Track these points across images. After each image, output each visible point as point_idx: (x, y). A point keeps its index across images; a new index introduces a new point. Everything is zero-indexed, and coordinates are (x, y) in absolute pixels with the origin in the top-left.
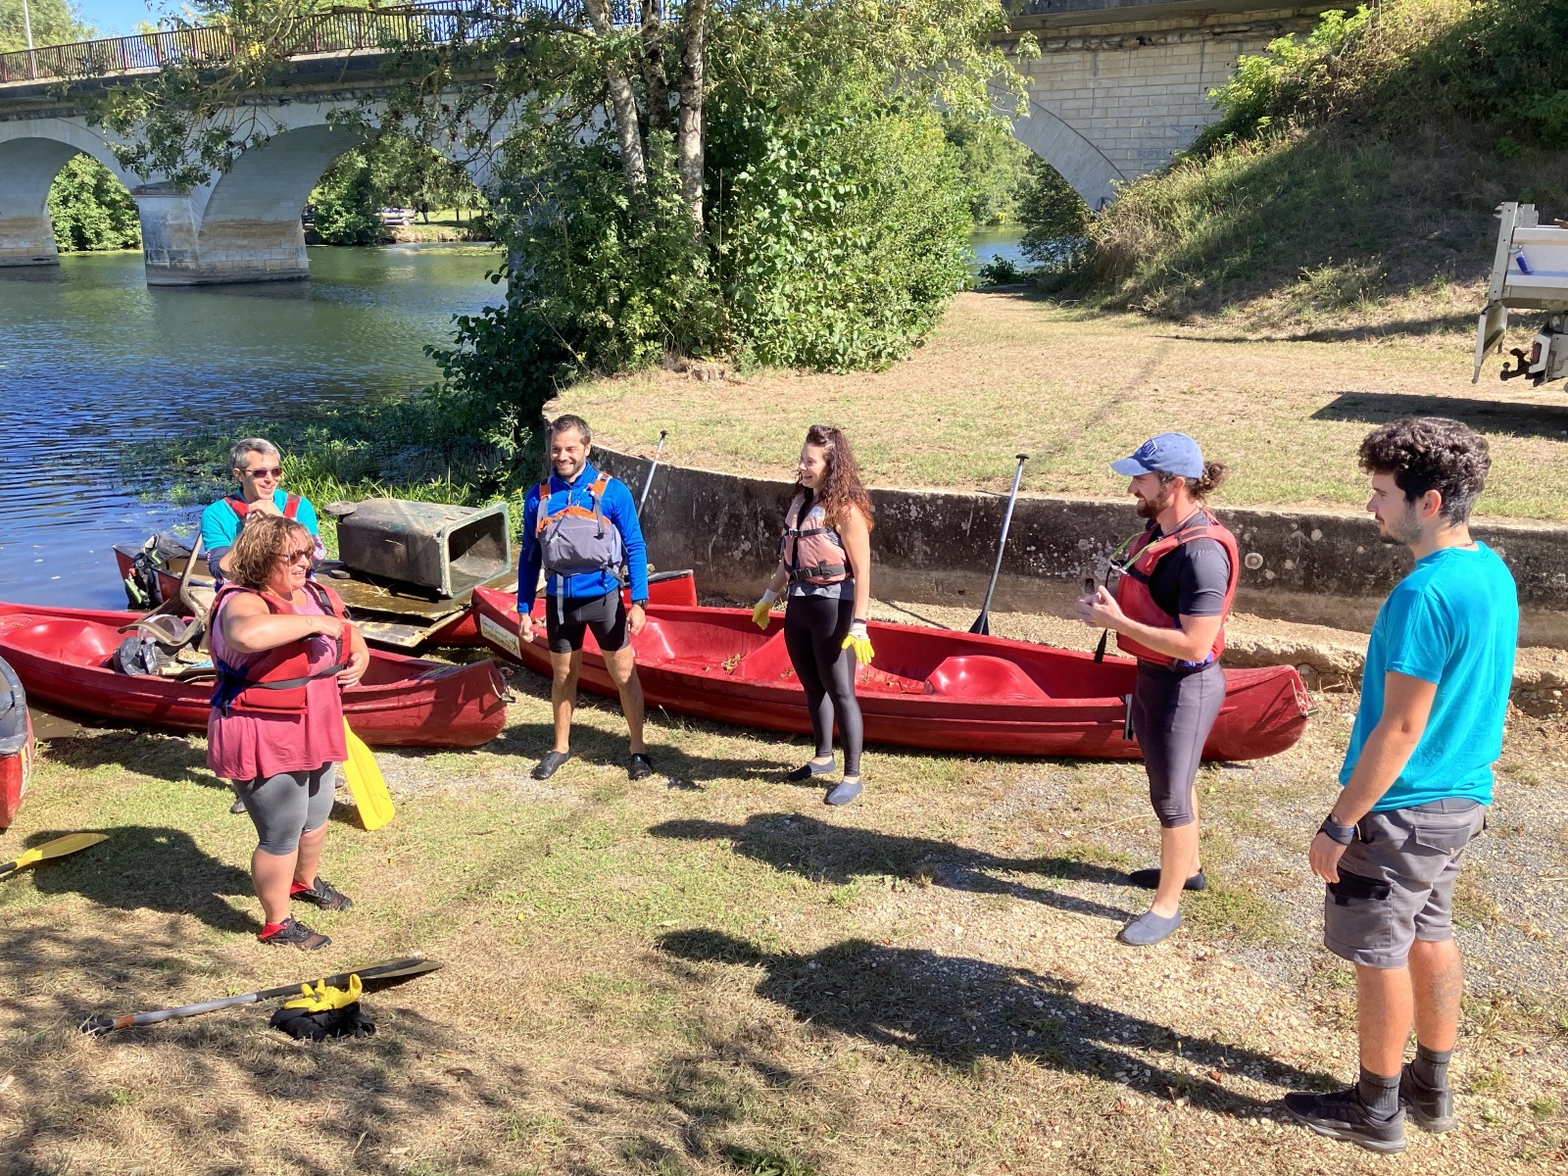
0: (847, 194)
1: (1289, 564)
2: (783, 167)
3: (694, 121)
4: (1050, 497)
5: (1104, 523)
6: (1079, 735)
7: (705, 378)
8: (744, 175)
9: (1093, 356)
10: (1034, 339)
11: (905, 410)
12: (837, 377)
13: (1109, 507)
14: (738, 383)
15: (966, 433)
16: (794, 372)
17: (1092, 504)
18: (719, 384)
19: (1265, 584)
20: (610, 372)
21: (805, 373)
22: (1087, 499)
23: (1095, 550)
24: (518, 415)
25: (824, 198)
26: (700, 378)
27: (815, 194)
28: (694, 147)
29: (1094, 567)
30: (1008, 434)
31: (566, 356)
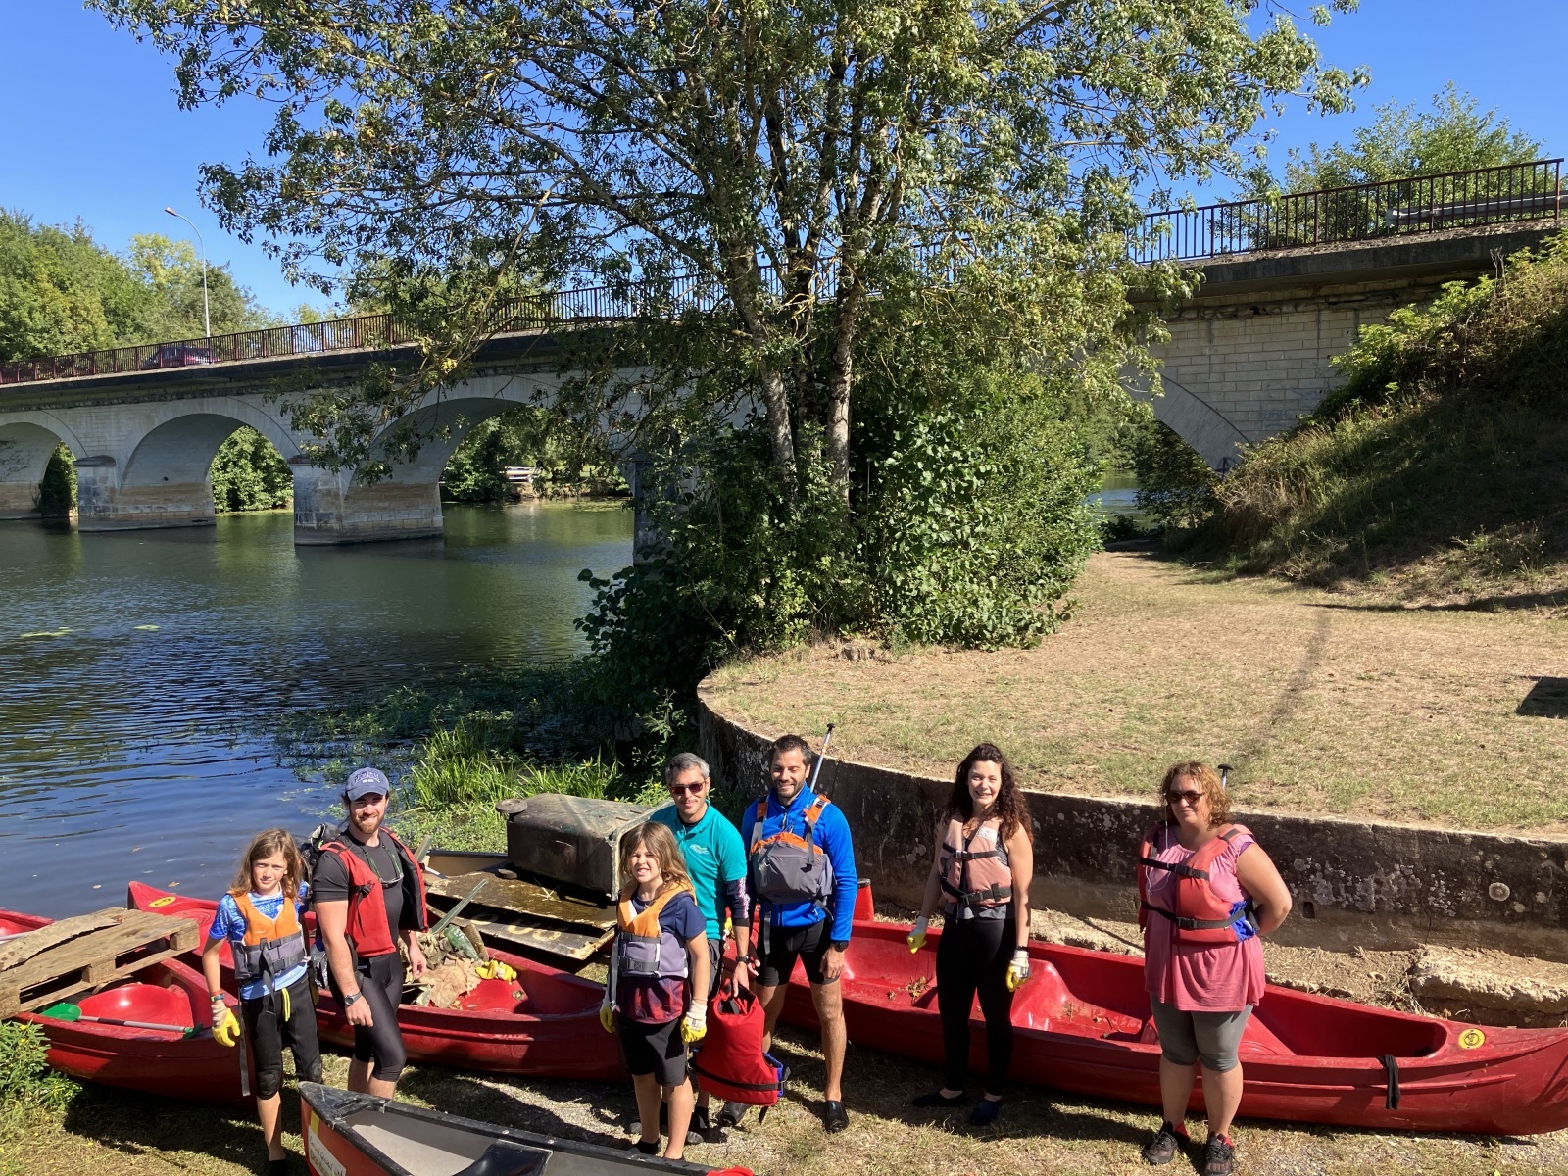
0: (988, 473)
1: (1541, 897)
2: (930, 451)
3: (843, 410)
4: (1258, 812)
5: (1322, 842)
6: (1333, 1101)
7: (856, 657)
8: (890, 460)
9: (1248, 630)
10: (1178, 608)
11: (1071, 699)
12: (985, 654)
13: (1327, 825)
14: (889, 662)
15: (1143, 727)
16: (942, 648)
17: (1306, 822)
18: (871, 663)
19: (1514, 918)
20: (758, 650)
21: (953, 650)
22: (1301, 816)
23: (1313, 871)
24: (675, 699)
25: (967, 478)
26: (850, 657)
27: (958, 473)
28: (842, 432)
29: (1313, 889)
30: (1191, 730)
31: (718, 635)
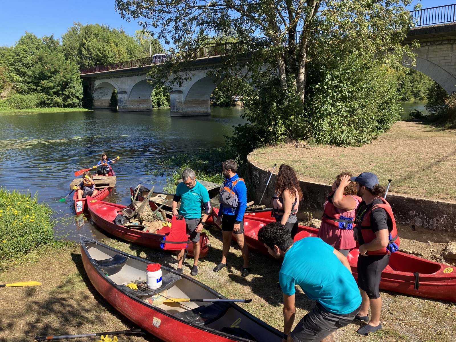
0: (352, 91)
2: (330, 83)
3: (303, 70)
4: (399, 195)
5: (419, 206)
6: (397, 285)
7: (299, 147)
8: (317, 86)
9: (438, 144)
10: (419, 138)
11: (360, 161)
12: (343, 148)
13: (421, 201)
14: (309, 149)
15: (378, 170)
16: (329, 146)
17: (415, 199)
18: (303, 149)
20: (271, 145)
21: (333, 146)
22: (413, 197)
23: (416, 215)
24: (240, 157)
25: (344, 92)
26: (297, 147)
27: (341, 91)
28: (302, 77)
29: (415, 221)
30: (393, 171)
31: (259, 139)
